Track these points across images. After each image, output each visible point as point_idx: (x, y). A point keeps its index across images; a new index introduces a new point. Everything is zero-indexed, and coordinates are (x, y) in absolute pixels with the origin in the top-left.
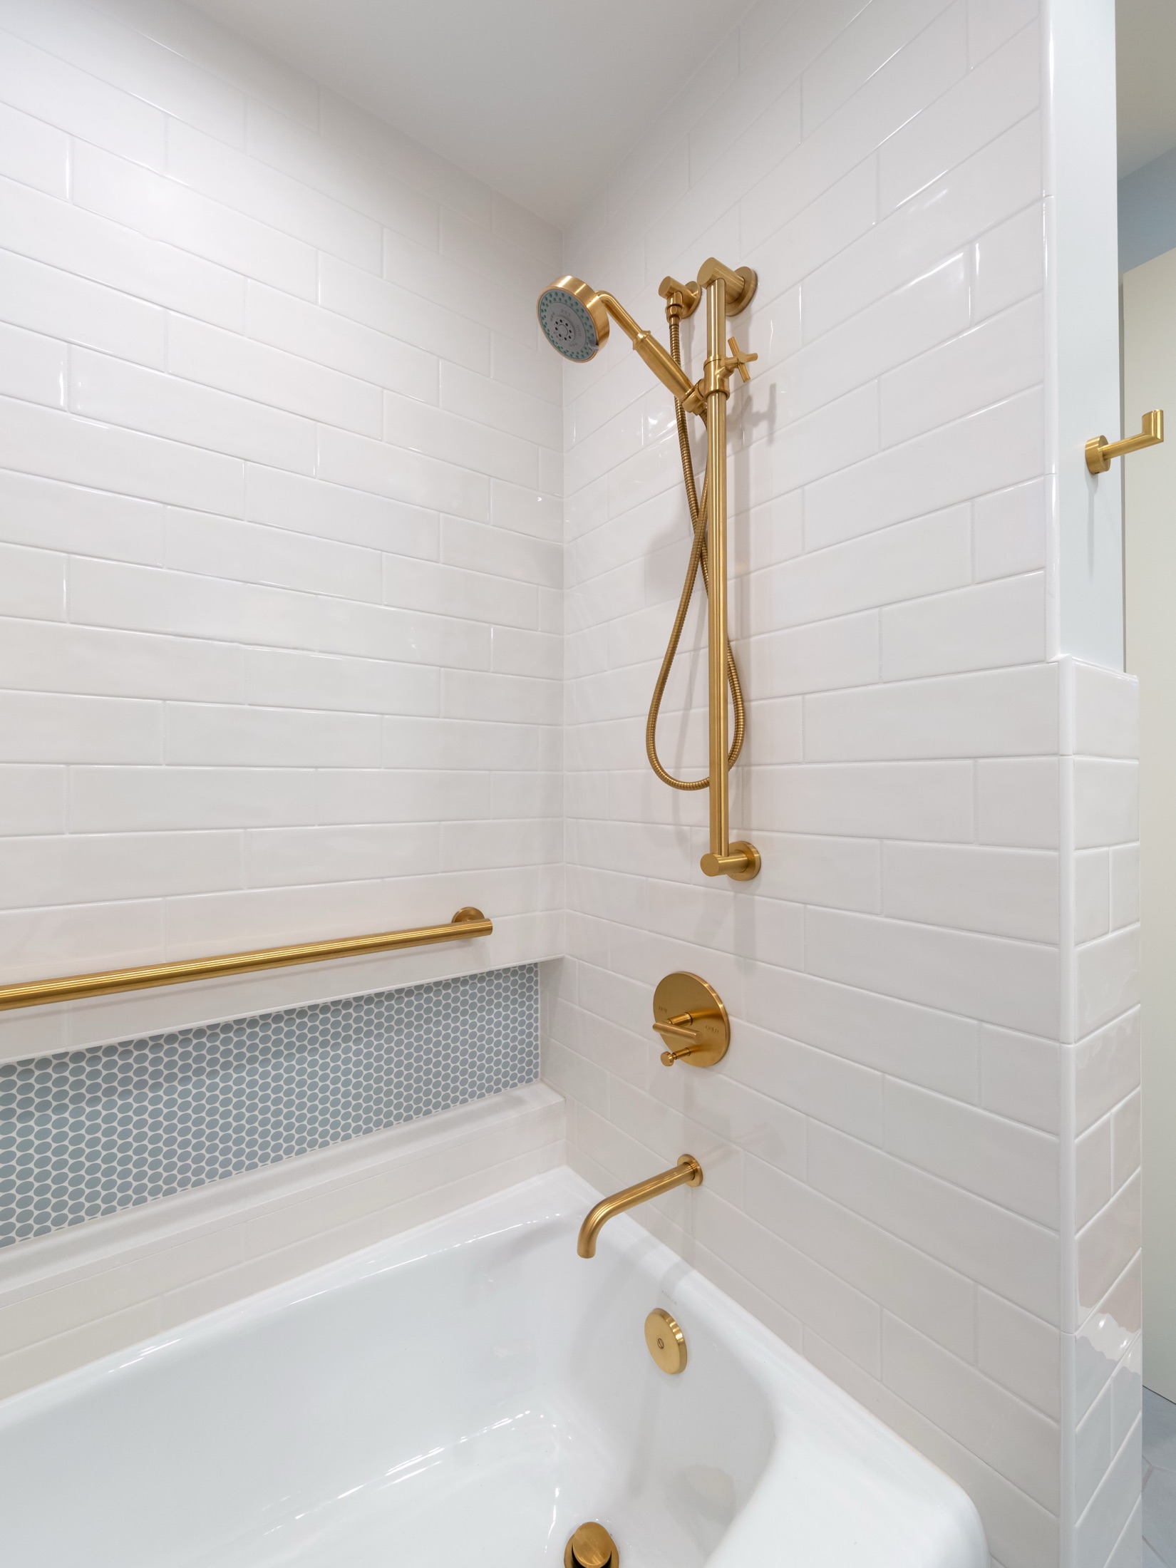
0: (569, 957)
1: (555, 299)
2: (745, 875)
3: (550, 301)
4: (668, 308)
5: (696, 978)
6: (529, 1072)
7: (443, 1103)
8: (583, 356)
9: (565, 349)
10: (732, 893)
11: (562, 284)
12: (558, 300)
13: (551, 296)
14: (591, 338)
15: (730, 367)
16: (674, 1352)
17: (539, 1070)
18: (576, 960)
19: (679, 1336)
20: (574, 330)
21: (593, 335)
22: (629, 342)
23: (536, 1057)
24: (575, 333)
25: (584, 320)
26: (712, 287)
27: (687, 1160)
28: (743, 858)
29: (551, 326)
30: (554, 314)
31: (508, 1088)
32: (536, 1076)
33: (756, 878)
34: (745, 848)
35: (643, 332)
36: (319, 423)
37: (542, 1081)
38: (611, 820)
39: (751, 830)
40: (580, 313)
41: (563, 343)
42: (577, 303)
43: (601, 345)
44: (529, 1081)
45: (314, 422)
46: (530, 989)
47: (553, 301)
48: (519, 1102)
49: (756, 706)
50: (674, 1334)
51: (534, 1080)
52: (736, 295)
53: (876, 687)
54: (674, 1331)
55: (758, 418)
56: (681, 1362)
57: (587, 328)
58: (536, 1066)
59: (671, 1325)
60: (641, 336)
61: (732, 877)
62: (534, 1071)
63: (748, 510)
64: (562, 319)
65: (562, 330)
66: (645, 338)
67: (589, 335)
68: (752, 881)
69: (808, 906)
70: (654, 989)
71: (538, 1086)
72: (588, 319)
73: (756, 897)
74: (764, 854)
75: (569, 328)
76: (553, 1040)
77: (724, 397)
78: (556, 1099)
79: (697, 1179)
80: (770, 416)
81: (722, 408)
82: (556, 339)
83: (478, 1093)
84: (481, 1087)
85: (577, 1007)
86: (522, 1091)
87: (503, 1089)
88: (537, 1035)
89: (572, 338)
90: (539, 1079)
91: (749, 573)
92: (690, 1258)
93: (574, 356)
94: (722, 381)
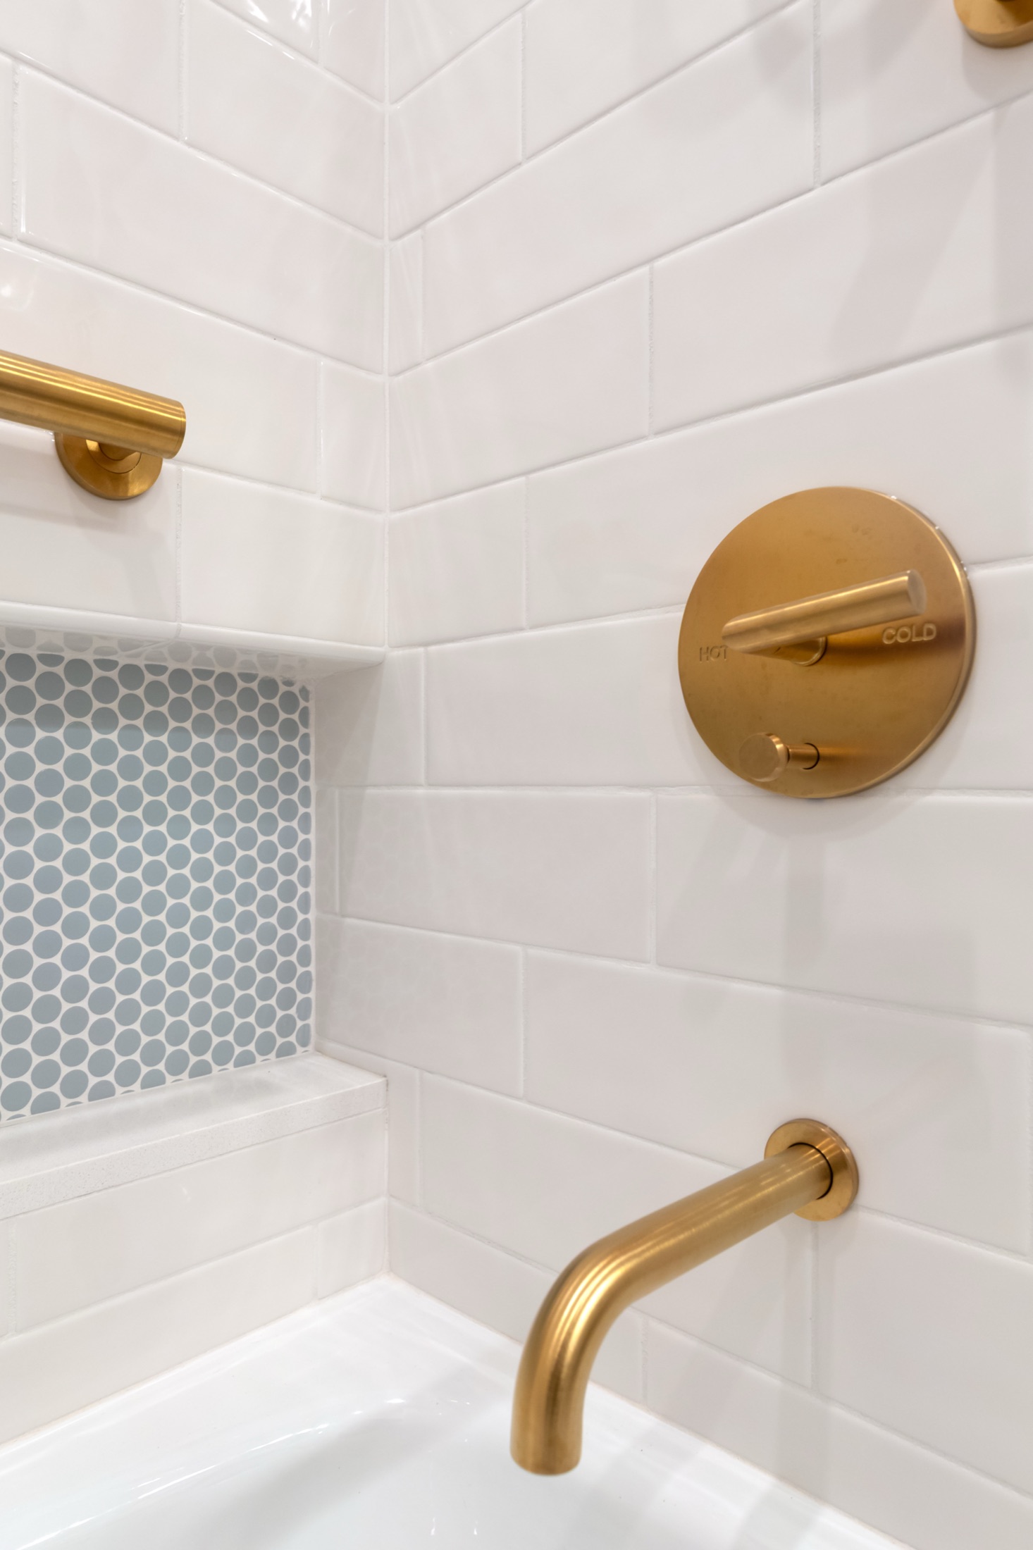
6: (286, 1026)
7: (36, 1092)
17: (311, 1021)
23: (305, 984)
31: (230, 1065)
32: (304, 1040)
37: (320, 1050)
44: (287, 1051)
46: (289, 783)
48: (264, 1088)
51: (299, 1049)
58: (305, 1011)
62: (299, 1024)
71: (306, 1060)
78: (357, 1080)
83: (145, 1070)
84: (153, 1053)
85: (421, 792)
86: (268, 1069)
87: (215, 1068)
88: (306, 922)
90: (310, 1048)
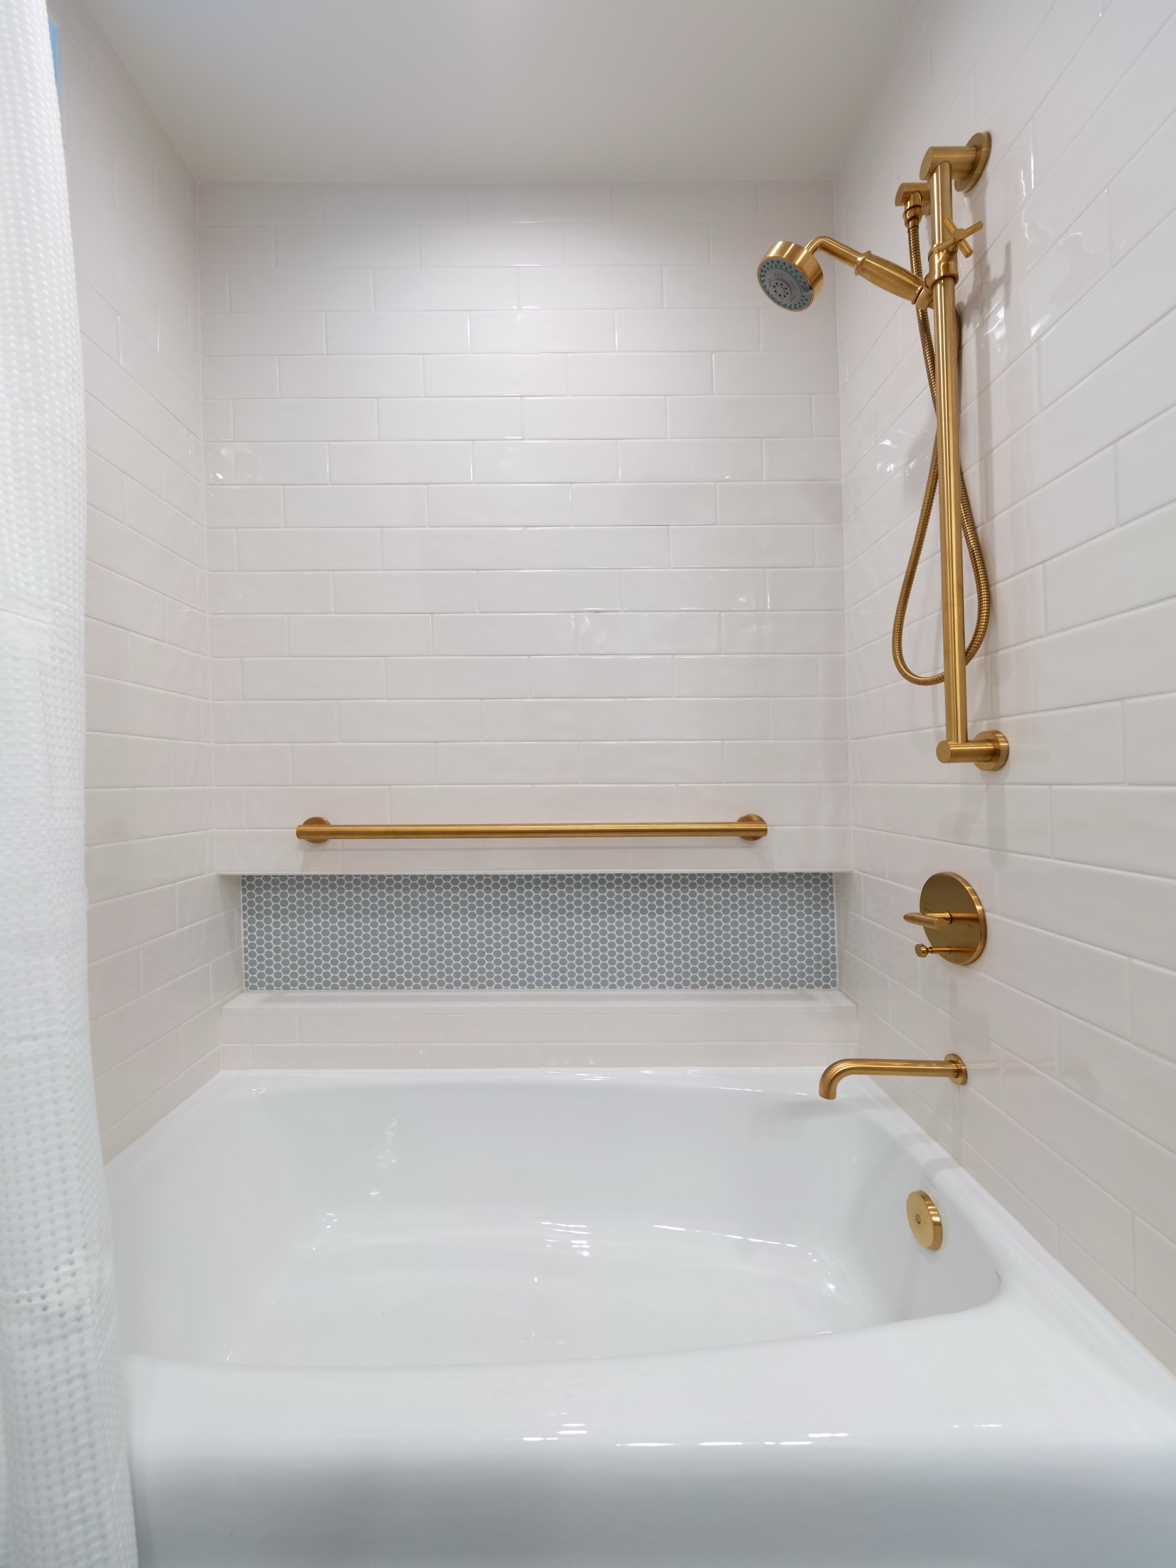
0: (856, 871)
1: (771, 266)
2: (992, 764)
3: (768, 268)
4: (906, 212)
5: (959, 880)
6: (826, 980)
7: (741, 983)
8: (804, 304)
9: (789, 305)
10: (984, 786)
11: (772, 254)
12: (774, 266)
13: (768, 263)
14: (805, 286)
15: (951, 249)
16: (930, 1231)
17: (836, 980)
18: (861, 873)
19: (936, 1219)
20: (789, 286)
21: (805, 283)
22: (851, 270)
23: (834, 967)
24: (791, 290)
25: (794, 274)
26: (935, 175)
27: (954, 1059)
28: (990, 746)
29: (772, 292)
30: (770, 280)
31: (804, 987)
32: (834, 984)
33: (1006, 766)
34: (992, 737)
35: (860, 255)
36: (619, 441)
37: (840, 990)
38: (884, 734)
39: (1000, 717)
40: (789, 270)
41: (785, 301)
42: (784, 263)
43: (816, 289)
44: (826, 987)
45: (615, 441)
47: (770, 268)
48: (811, 998)
49: (1003, 590)
50: (932, 1216)
51: (831, 988)
52: (967, 167)
53: (1114, 532)
54: (931, 1213)
55: (997, 283)
56: (935, 1239)
57: (798, 279)
58: (834, 974)
59: (929, 1207)
60: (860, 259)
61: (980, 768)
62: (832, 979)
63: (989, 385)
64: (777, 281)
65: (780, 290)
66: (864, 260)
67: (802, 284)
68: (1000, 771)
69: (1054, 787)
70: (920, 892)
71: (833, 993)
72: (797, 271)
73: (1006, 787)
74: (1013, 741)
75: (785, 286)
76: (846, 951)
77: (950, 281)
78: (847, 1003)
79: (960, 1079)
80: (1006, 279)
81: (950, 295)
82: (779, 300)
83: (775, 983)
84: (777, 979)
85: (863, 918)
86: (818, 992)
87: (798, 987)
88: (833, 947)
89: (789, 293)
90: (837, 988)
91: (991, 451)
92: (959, 1158)
93: (797, 306)
94: (947, 267)
